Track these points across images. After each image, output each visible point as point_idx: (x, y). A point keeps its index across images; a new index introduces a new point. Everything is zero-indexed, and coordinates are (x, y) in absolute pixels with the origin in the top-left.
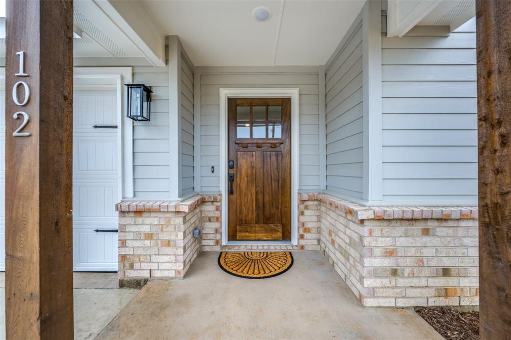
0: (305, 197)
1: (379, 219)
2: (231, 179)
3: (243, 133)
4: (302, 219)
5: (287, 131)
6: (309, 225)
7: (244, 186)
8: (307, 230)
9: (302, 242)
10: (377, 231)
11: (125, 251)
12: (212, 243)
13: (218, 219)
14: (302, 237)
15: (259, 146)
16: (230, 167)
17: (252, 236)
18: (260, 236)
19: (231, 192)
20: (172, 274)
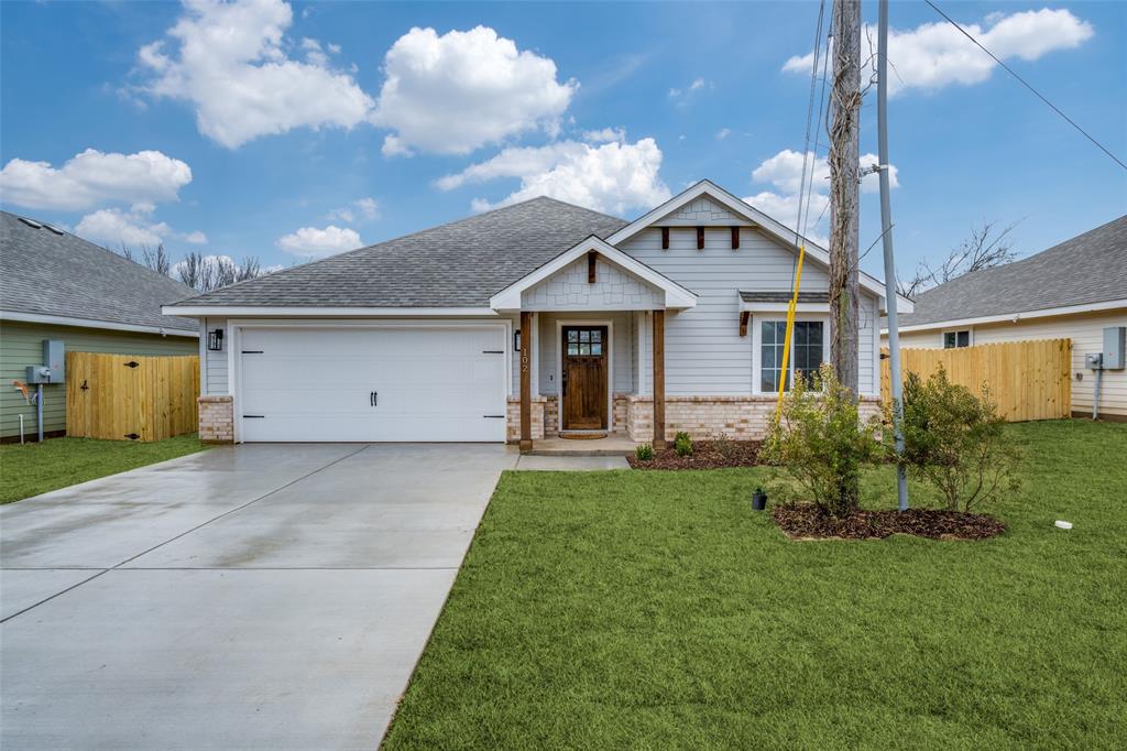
0: (616, 397)
1: (641, 402)
2: (564, 384)
3: (572, 351)
4: (616, 412)
5: (605, 349)
6: (619, 417)
7: (573, 389)
8: (618, 420)
9: (615, 428)
10: (641, 407)
11: (510, 425)
12: (552, 429)
13: (557, 413)
14: (614, 424)
15: (585, 360)
16: (564, 376)
17: (580, 426)
18: (585, 426)
19: (564, 394)
20: (537, 437)
